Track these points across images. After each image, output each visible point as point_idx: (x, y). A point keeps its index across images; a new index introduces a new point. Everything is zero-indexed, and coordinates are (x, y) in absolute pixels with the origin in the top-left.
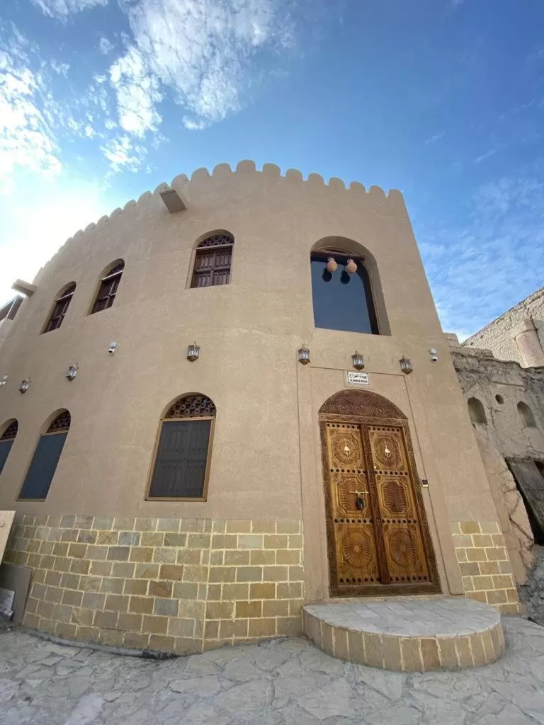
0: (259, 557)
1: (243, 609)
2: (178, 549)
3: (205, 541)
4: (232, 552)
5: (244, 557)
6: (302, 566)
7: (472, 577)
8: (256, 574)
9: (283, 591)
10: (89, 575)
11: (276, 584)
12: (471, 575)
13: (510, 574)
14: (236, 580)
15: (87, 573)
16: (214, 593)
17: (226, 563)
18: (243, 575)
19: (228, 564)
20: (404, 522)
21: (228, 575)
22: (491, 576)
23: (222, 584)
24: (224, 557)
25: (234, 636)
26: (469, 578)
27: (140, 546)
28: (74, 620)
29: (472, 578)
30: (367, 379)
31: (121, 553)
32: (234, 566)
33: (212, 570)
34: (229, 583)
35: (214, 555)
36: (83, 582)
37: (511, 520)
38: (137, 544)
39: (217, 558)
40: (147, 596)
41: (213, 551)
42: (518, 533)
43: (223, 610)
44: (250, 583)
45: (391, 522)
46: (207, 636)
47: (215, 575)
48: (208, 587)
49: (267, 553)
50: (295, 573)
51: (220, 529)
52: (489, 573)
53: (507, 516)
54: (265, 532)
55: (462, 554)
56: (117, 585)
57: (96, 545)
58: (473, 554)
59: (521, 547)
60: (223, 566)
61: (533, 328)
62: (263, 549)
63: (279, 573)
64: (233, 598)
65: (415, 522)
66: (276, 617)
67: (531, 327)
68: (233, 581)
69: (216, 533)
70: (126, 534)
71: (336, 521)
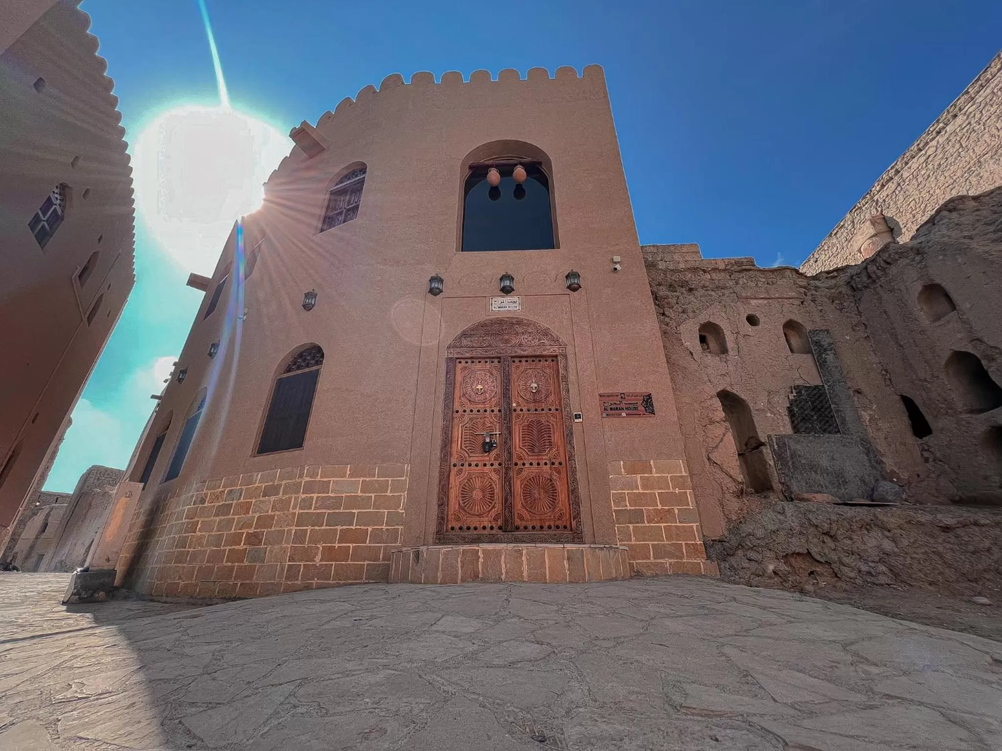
0: (353, 502)
1: (329, 553)
2: (273, 498)
3: (296, 488)
4: (323, 497)
5: (337, 502)
6: (403, 511)
7: (631, 526)
8: (348, 519)
9: (377, 536)
10: (198, 533)
11: (370, 529)
12: (630, 523)
13: (694, 525)
14: (325, 524)
15: (195, 532)
16: (300, 537)
17: (316, 508)
18: (334, 520)
19: (318, 509)
20: (546, 464)
21: (317, 520)
22: (663, 525)
23: (309, 528)
24: (314, 502)
25: (316, 579)
26: (628, 527)
27: (242, 500)
28: (180, 578)
29: (631, 528)
30: (517, 304)
31: (224, 510)
32: (324, 511)
33: (300, 515)
34: (316, 528)
35: (303, 500)
36: (191, 541)
37: (709, 459)
38: (239, 499)
39: (307, 503)
40: (242, 546)
41: (303, 496)
42: (720, 475)
43: (308, 555)
44: (339, 528)
45: (527, 465)
46: (287, 578)
47: (302, 520)
48: (293, 532)
49: (363, 498)
50: (393, 519)
51: (313, 474)
52: (658, 522)
53: (704, 454)
54: (363, 477)
55: (620, 499)
56: (218, 540)
57: (206, 505)
58: (637, 499)
59: (723, 493)
60: (312, 511)
61: (886, 229)
62: (359, 494)
63: (376, 519)
64: (319, 542)
65: (560, 464)
66: (366, 563)
67: (882, 227)
68: (322, 525)
69: (308, 479)
70: (231, 491)
71: (455, 465)
